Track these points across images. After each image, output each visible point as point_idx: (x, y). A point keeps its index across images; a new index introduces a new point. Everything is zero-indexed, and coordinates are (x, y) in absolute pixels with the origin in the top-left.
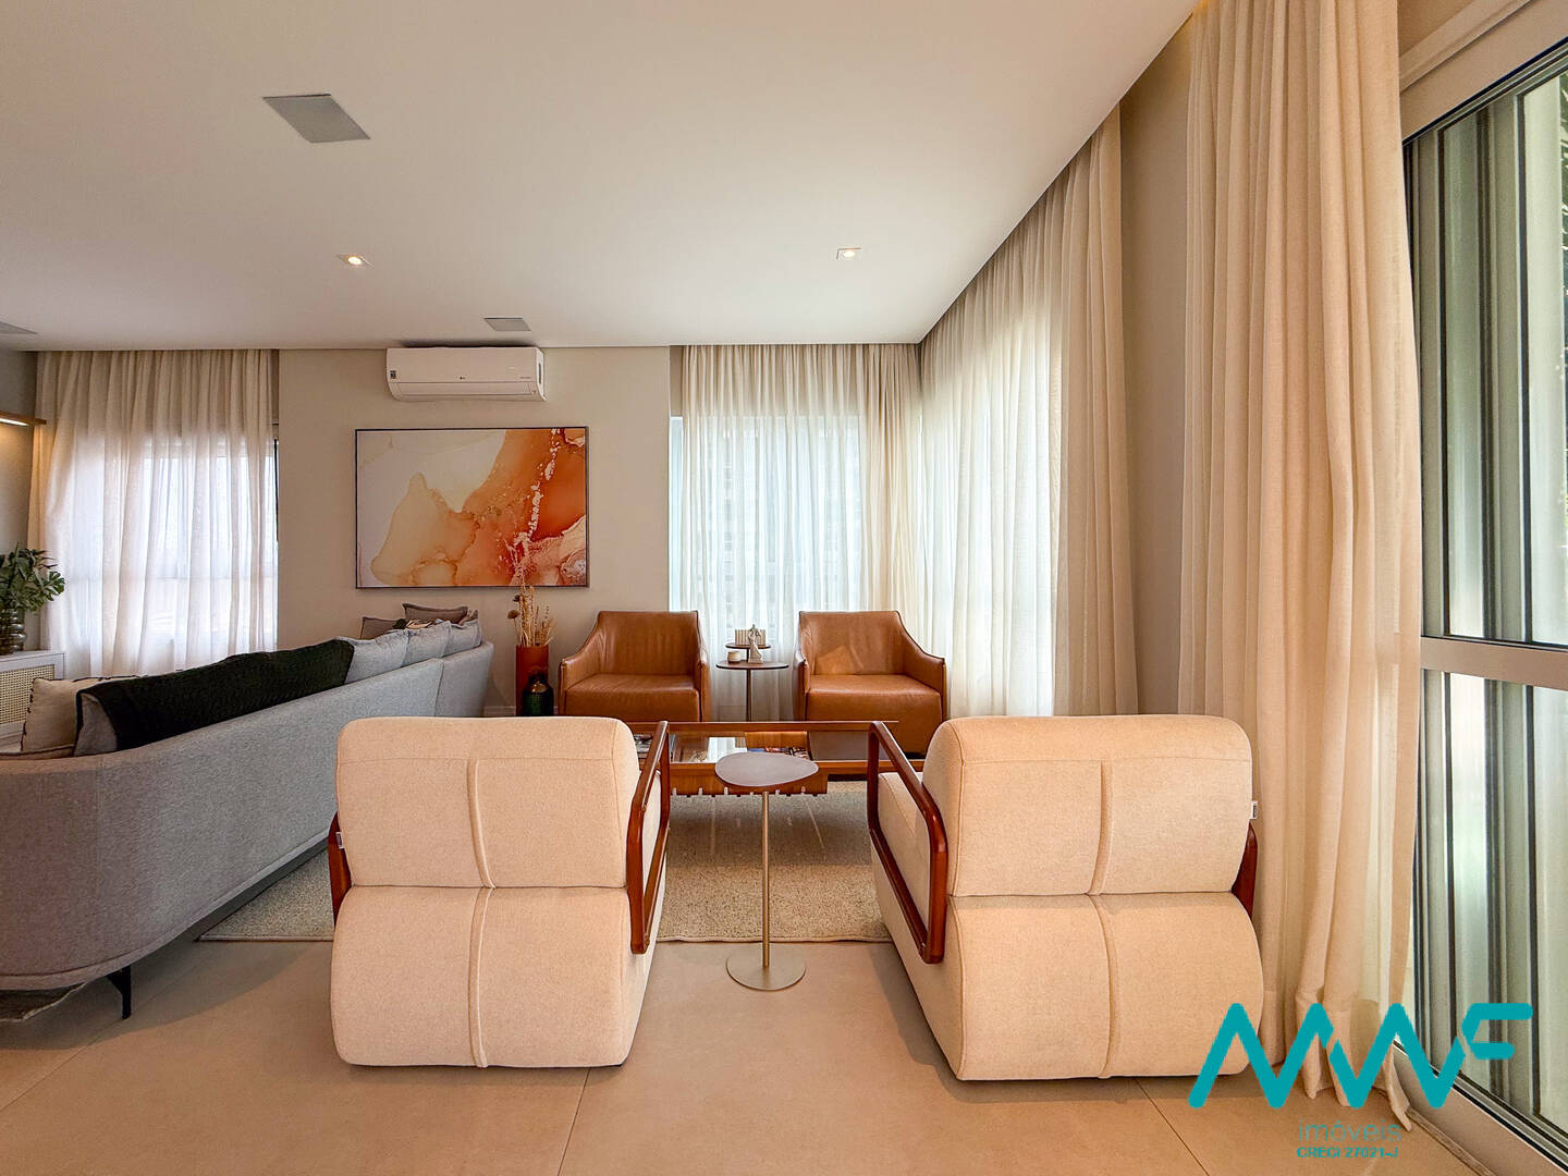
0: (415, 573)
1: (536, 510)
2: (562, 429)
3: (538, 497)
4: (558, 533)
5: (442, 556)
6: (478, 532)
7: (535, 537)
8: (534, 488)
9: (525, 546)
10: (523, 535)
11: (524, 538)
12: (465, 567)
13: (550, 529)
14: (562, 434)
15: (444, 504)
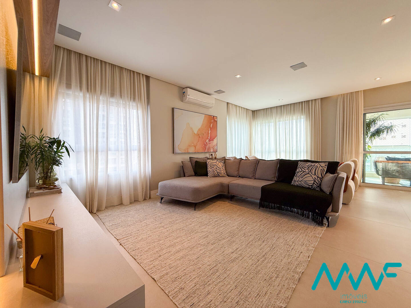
0: (187, 149)
1: (209, 134)
2: (214, 116)
3: (210, 131)
4: (213, 140)
5: (193, 145)
6: (200, 139)
7: (209, 141)
8: (209, 129)
9: (208, 142)
10: (207, 140)
11: (207, 141)
12: (197, 147)
13: (212, 139)
14: (213, 117)
15: (193, 131)
